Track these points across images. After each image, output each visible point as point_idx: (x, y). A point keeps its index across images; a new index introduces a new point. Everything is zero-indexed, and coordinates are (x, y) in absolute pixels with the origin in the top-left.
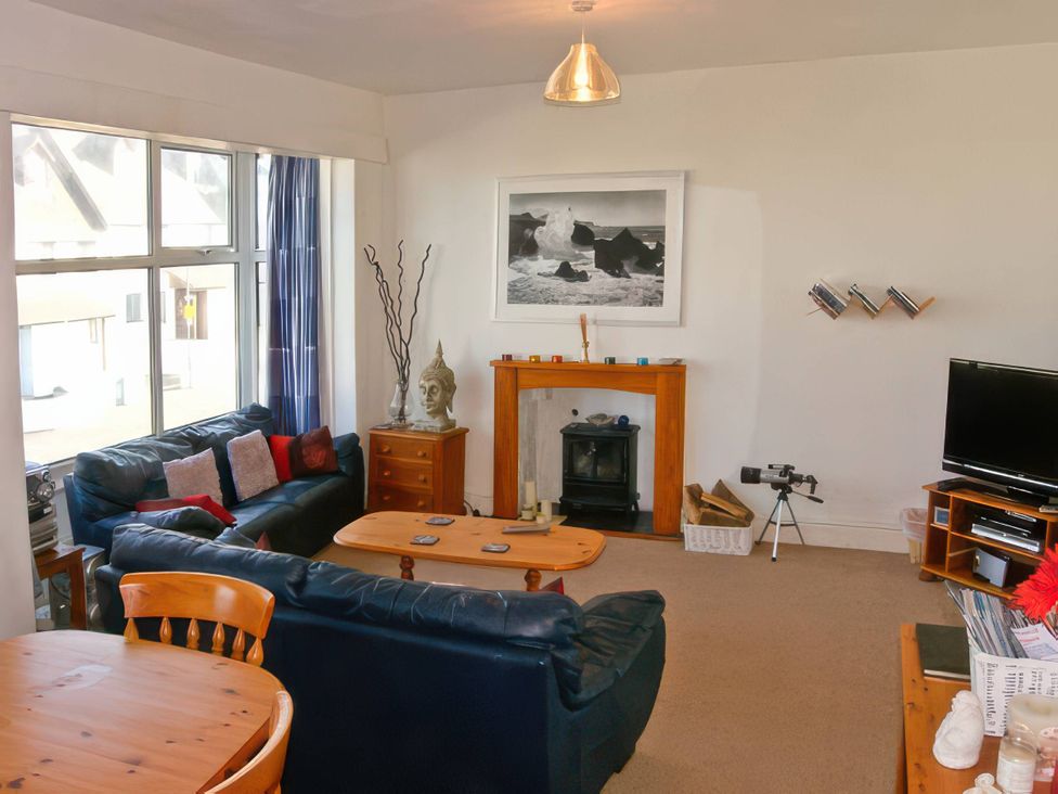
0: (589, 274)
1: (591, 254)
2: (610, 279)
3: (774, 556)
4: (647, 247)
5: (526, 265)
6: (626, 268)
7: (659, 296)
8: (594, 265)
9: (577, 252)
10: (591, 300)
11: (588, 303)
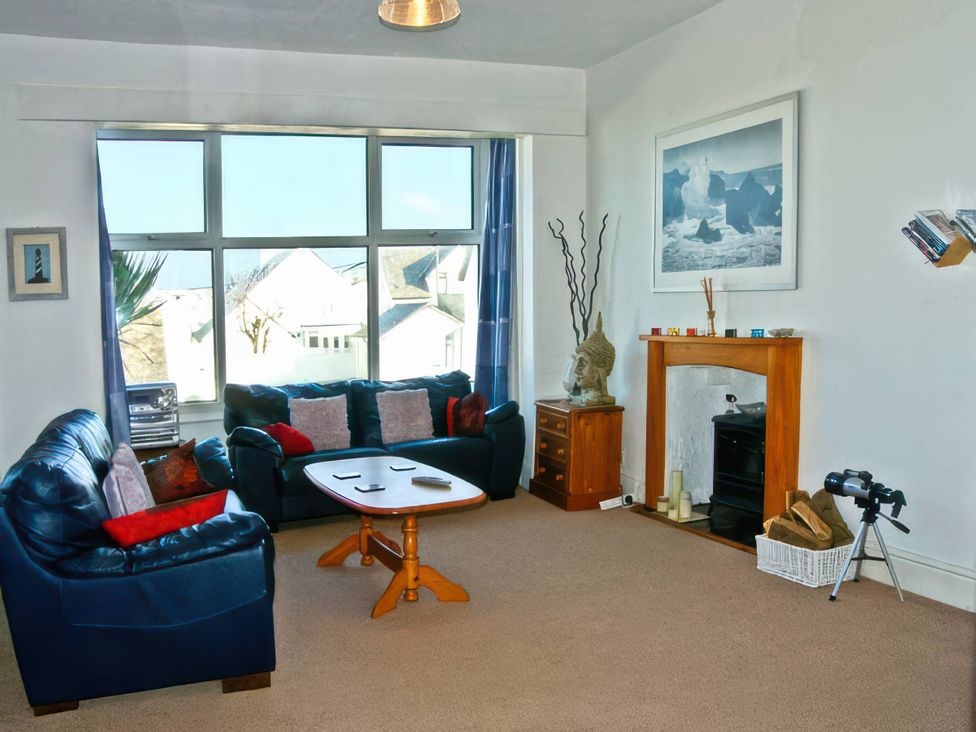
0: (722, 232)
1: (722, 208)
2: (738, 236)
3: (834, 594)
4: (767, 192)
5: (675, 228)
6: (751, 222)
7: (777, 251)
8: (724, 221)
9: (712, 207)
10: (724, 263)
11: (720, 266)
